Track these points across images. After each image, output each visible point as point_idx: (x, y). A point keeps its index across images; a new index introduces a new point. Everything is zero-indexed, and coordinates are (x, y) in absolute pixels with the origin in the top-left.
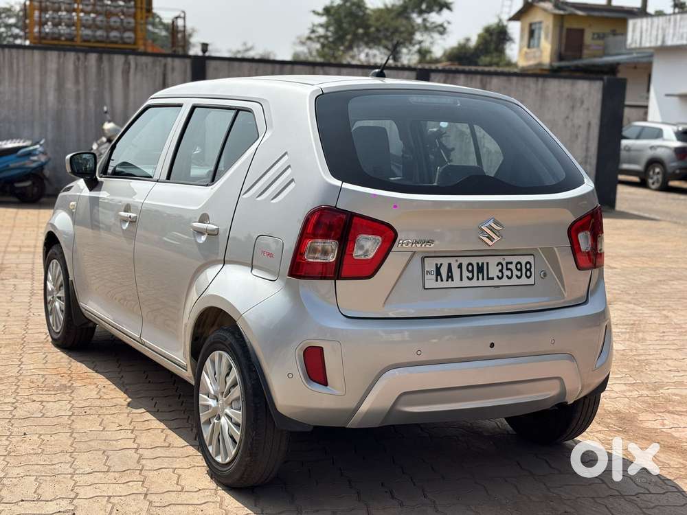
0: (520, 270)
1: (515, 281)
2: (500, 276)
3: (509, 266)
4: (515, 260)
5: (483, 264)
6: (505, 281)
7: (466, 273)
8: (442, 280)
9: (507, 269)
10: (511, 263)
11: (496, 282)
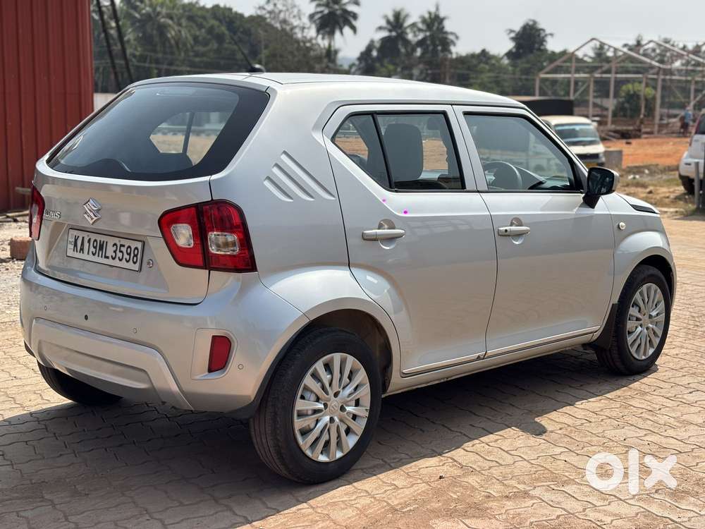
0: (129, 254)
1: (123, 264)
2: (114, 256)
3: (122, 249)
4: (127, 243)
5: (103, 242)
6: (116, 263)
7: (92, 249)
8: (77, 251)
9: (121, 251)
10: (124, 246)
11: (110, 262)
